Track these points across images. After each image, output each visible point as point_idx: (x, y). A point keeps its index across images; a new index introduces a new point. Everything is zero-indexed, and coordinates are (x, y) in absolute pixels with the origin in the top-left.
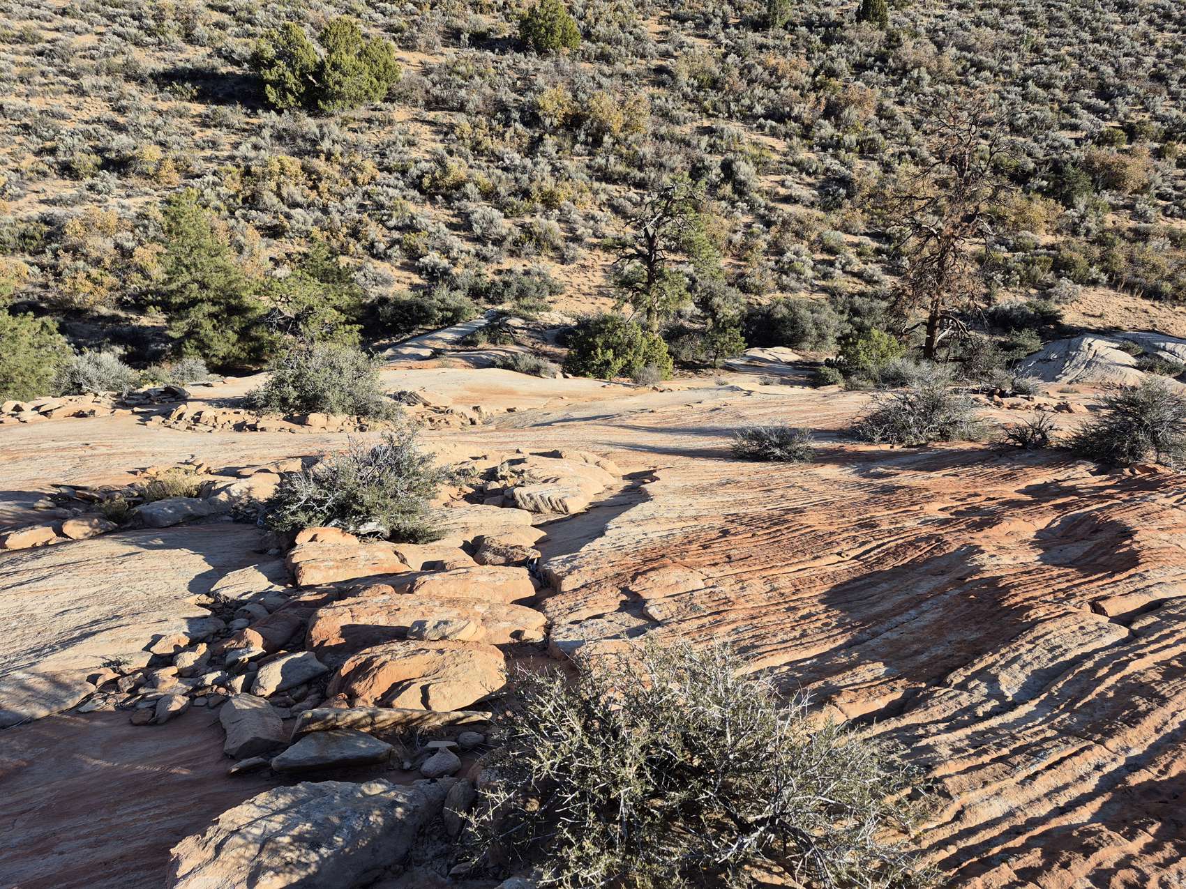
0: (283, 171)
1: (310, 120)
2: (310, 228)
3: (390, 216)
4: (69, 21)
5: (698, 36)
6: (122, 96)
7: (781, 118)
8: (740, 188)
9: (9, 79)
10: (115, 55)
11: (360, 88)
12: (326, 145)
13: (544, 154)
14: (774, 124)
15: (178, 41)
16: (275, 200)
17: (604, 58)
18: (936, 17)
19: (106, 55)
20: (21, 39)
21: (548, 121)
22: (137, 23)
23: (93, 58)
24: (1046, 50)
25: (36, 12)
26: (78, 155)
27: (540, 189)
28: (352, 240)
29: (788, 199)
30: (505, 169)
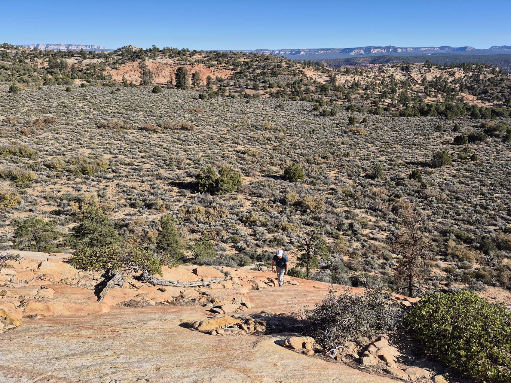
0: (199, 211)
1: (210, 196)
2: (203, 230)
3: (230, 229)
4: (143, 160)
5: (349, 179)
6: (154, 184)
7: (375, 210)
8: (355, 233)
9: (122, 176)
10: (155, 171)
11: (228, 188)
12: (214, 204)
13: (285, 214)
14: (372, 211)
15: (175, 168)
16: (195, 220)
17: (312, 183)
18: (443, 179)
19: (152, 171)
20: (128, 164)
21: (289, 203)
22: (163, 162)
23: (148, 171)
24: (487, 195)
25: (134, 156)
26: (137, 200)
27: (281, 225)
28: (216, 236)
29: (373, 239)
30: (271, 217)
